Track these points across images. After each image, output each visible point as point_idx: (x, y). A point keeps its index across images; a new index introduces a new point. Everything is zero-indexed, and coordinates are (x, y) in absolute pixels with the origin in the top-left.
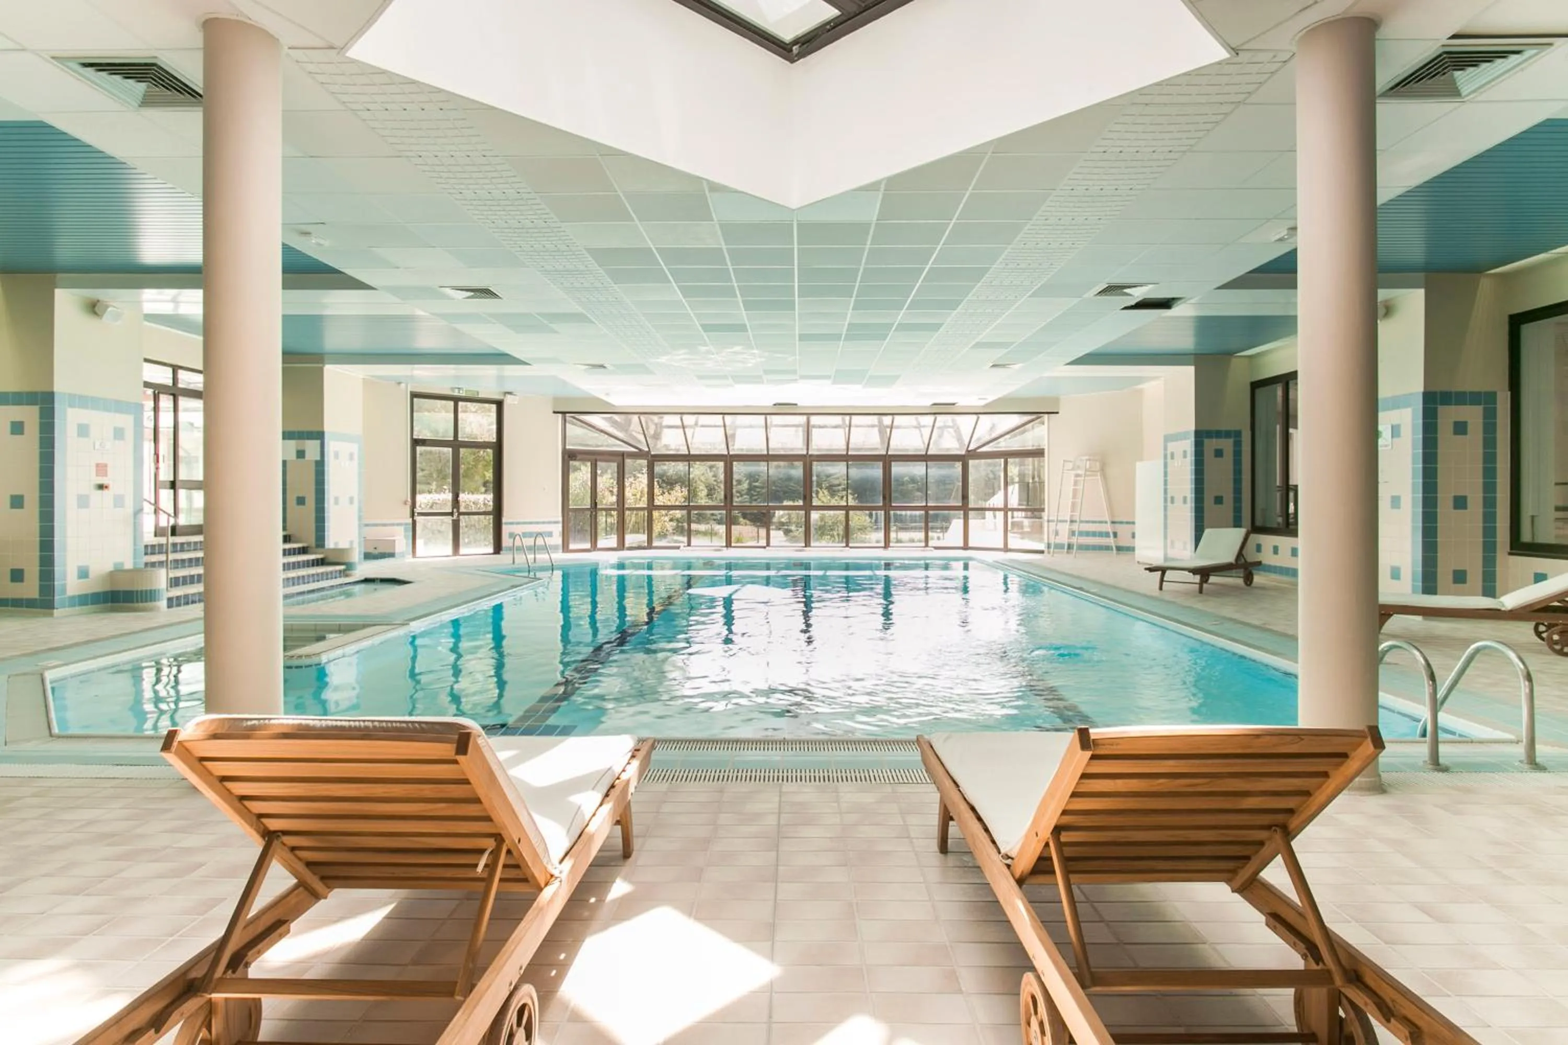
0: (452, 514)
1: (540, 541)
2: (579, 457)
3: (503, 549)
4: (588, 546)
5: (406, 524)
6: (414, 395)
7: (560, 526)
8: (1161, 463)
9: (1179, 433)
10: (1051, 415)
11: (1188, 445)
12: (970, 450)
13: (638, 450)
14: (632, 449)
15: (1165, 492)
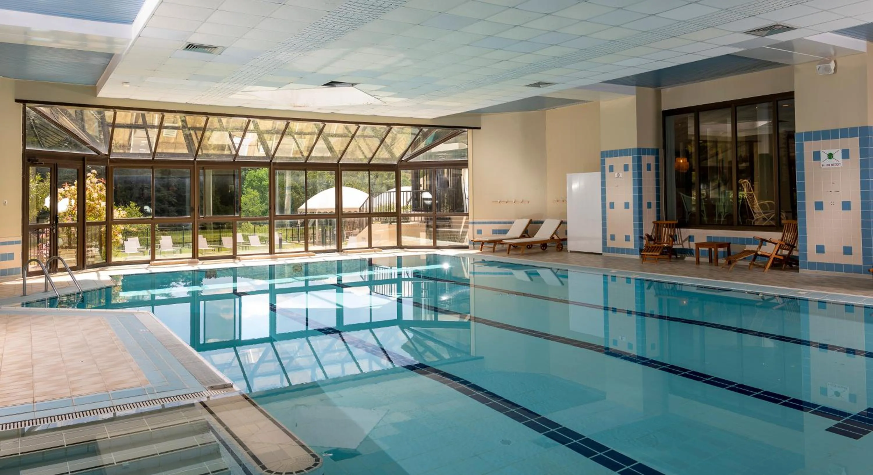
2: (39, 161)
7: (20, 247)
8: (598, 174)
9: (619, 150)
10: (474, 130)
11: (629, 160)
12: (403, 161)
13: (97, 153)
14: (91, 151)
15: (604, 199)
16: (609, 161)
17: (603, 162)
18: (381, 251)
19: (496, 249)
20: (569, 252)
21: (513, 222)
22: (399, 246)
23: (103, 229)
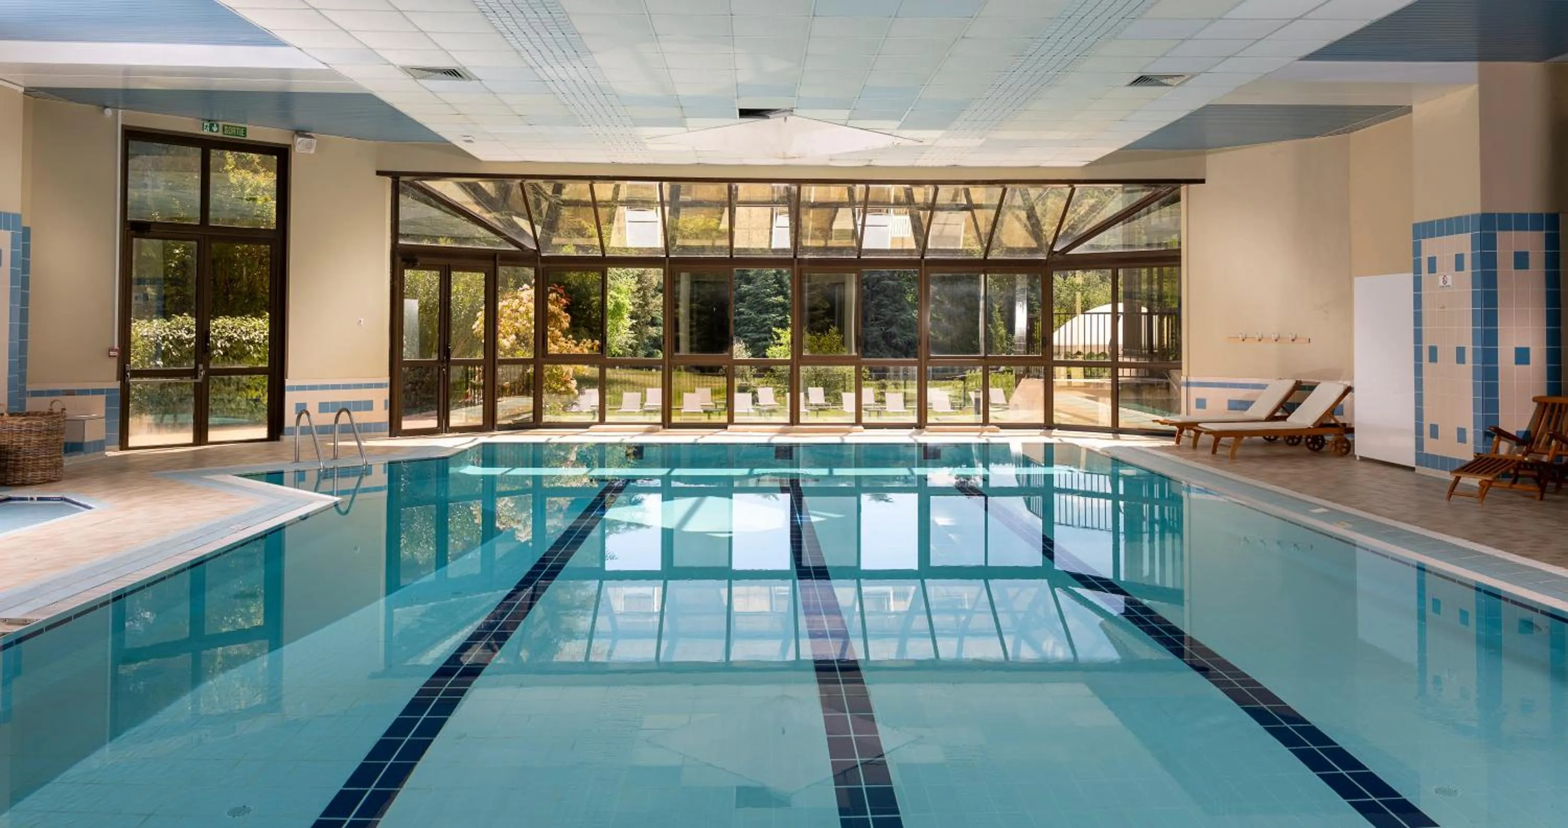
0: (194, 373)
1: (344, 418)
2: (421, 260)
3: (286, 431)
4: (432, 423)
5: (109, 391)
6: (131, 135)
7: (385, 392)
8: (1409, 277)
9: (1447, 219)
10: (1192, 186)
11: (1463, 243)
12: (1056, 252)
13: (519, 247)
14: (510, 245)
15: (1418, 336)
16: (1429, 247)
17: (1417, 250)
18: (998, 432)
19: (1199, 442)
20: (1358, 458)
21: (1267, 385)
22: (1049, 425)
23: (530, 370)
